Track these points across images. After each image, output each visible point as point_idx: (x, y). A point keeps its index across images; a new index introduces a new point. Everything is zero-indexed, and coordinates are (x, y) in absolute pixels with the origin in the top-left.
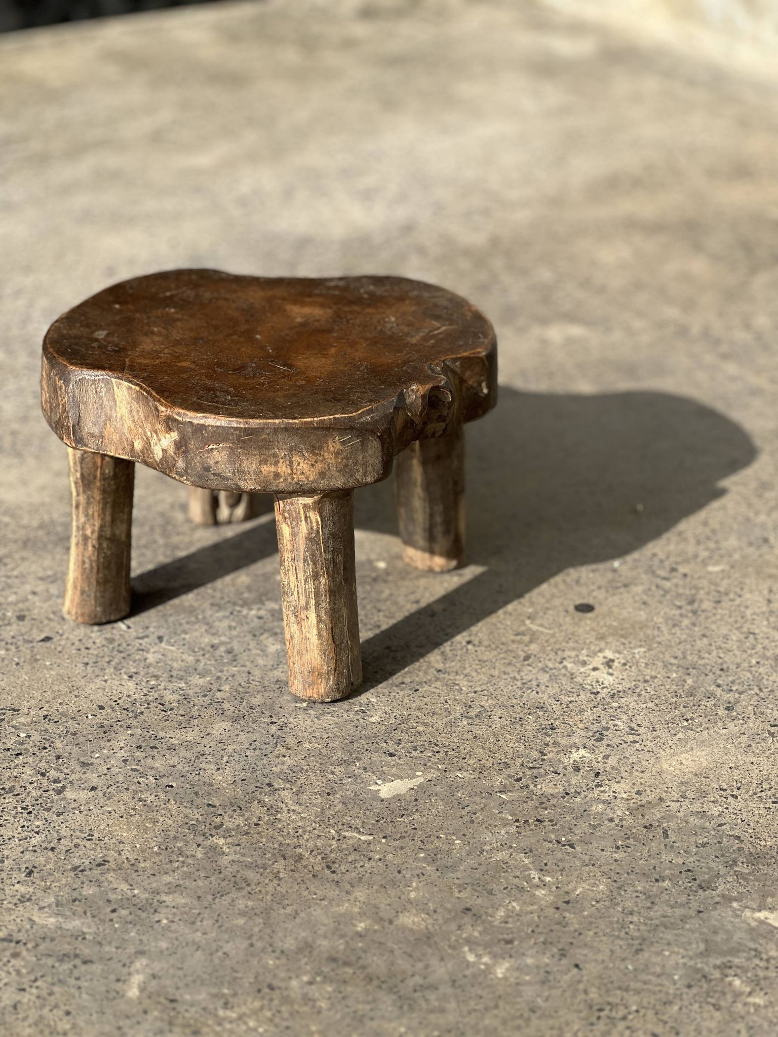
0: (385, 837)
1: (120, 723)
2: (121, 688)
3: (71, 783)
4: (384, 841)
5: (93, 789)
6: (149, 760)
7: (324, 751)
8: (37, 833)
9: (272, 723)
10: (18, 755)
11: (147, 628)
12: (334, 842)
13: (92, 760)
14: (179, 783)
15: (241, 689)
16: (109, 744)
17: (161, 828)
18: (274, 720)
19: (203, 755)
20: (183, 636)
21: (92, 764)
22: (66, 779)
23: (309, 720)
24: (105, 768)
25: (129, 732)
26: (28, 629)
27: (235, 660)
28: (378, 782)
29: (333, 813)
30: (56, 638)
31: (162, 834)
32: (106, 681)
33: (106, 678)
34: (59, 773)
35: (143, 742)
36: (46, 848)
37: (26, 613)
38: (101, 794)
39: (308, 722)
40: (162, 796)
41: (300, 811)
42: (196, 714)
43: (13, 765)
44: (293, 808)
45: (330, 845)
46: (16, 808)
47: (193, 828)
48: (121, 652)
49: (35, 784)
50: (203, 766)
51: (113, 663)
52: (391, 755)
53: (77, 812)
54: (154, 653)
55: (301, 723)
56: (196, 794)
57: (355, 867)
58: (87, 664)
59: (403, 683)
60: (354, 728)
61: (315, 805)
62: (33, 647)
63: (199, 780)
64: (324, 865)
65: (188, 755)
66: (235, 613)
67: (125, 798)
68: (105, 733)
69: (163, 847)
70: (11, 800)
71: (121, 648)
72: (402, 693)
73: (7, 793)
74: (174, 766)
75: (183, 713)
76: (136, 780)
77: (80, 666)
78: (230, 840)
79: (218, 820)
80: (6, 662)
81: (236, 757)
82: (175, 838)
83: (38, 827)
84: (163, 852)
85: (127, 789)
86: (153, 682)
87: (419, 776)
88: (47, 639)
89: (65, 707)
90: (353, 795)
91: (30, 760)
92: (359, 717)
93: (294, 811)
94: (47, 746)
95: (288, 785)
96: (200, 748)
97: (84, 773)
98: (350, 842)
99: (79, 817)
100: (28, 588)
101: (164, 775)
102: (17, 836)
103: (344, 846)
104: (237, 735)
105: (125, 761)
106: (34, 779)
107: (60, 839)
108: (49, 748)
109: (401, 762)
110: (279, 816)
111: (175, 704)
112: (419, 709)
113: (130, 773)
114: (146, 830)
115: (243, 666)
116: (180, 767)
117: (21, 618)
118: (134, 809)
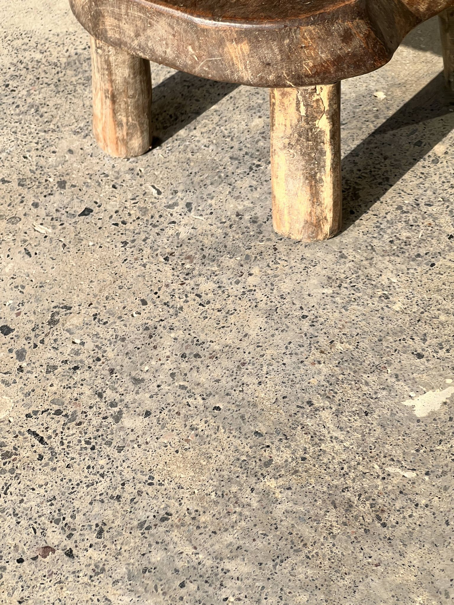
0: (427, 474)
1: (162, 323)
2: (159, 275)
3: (127, 406)
4: (427, 478)
5: (148, 414)
6: (195, 373)
7: (355, 354)
8: (102, 476)
9: (304, 317)
10: (76, 368)
11: (176, 192)
12: (379, 482)
13: (143, 376)
14: (226, 404)
15: (269, 272)
16: (156, 352)
17: (215, 467)
18: (305, 313)
19: (243, 364)
20: (210, 201)
21: (143, 380)
22: (121, 401)
23: (338, 311)
24: (155, 384)
25: (173, 335)
26: (69, 199)
27: (260, 233)
28: (412, 394)
29: (373, 439)
30: (96, 209)
31: (217, 474)
32: (144, 266)
33: (145, 261)
34: (115, 394)
35: (186, 348)
36: (112, 497)
37: (66, 178)
38: (155, 421)
39: (337, 315)
40: (211, 422)
41: (342, 438)
42: (231, 307)
43: (73, 383)
44: (335, 434)
45: (377, 487)
46: (80, 441)
47: (244, 465)
48: (155, 226)
49: (94, 409)
50: (245, 379)
51: (149, 241)
52: (420, 356)
53: (136, 446)
54: (185, 225)
55: (330, 314)
56: (243, 417)
57: (404, 518)
58: (125, 243)
59: (419, 255)
60: (380, 320)
61: (355, 430)
62: (75, 222)
63: (243, 399)
64: (373, 515)
65: (229, 364)
66: (254, 168)
67: (178, 425)
68: (151, 337)
69: (220, 493)
70: (74, 431)
71: (155, 221)
72: (419, 269)
73: (71, 421)
74: (218, 381)
75: (220, 307)
76: (185, 401)
77: (120, 245)
78: (281, 481)
79: (266, 454)
80: (54, 243)
81: (275, 366)
82: (230, 480)
83: (102, 468)
84: (220, 500)
85: (178, 413)
86: (188, 266)
87: (449, 385)
88: (87, 212)
89: (112, 302)
90: (389, 414)
91: (87, 375)
92: (383, 305)
93: (336, 438)
94: (100, 356)
95: (327, 403)
96: (239, 356)
97: (137, 393)
98: (395, 481)
99: (139, 453)
100: (64, 145)
101: (210, 394)
102: (84, 480)
103: (390, 487)
104: (273, 336)
105: (173, 375)
106: (93, 402)
107: (123, 484)
108: (103, 360)
109: (429, 365)
110: (323, 446)
111: (211, 295)
112: (439, 290)
113: (179, 391)
114: (202, 468)
115: (269, 240)
116: (223, 381)
117: (62, 184)
118: (187, 441)
